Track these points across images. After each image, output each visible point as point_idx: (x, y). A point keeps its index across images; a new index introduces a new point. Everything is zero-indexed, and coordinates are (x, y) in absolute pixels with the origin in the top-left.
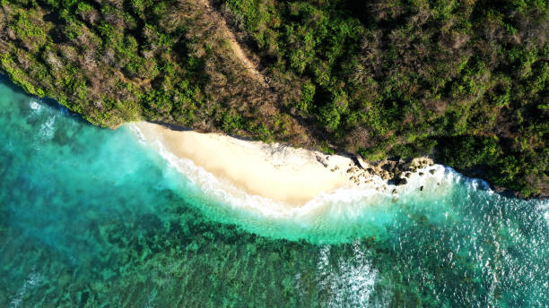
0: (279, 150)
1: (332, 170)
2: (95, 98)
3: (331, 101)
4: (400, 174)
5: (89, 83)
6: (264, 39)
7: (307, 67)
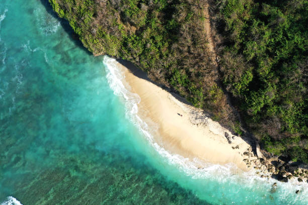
0: (201, 118)
1: (233, 148)
2: (94, 26)
3: (264, 89)
4: (284, 173)
5: (95, 15)
6: (233, 25)
7: (255, 58)
